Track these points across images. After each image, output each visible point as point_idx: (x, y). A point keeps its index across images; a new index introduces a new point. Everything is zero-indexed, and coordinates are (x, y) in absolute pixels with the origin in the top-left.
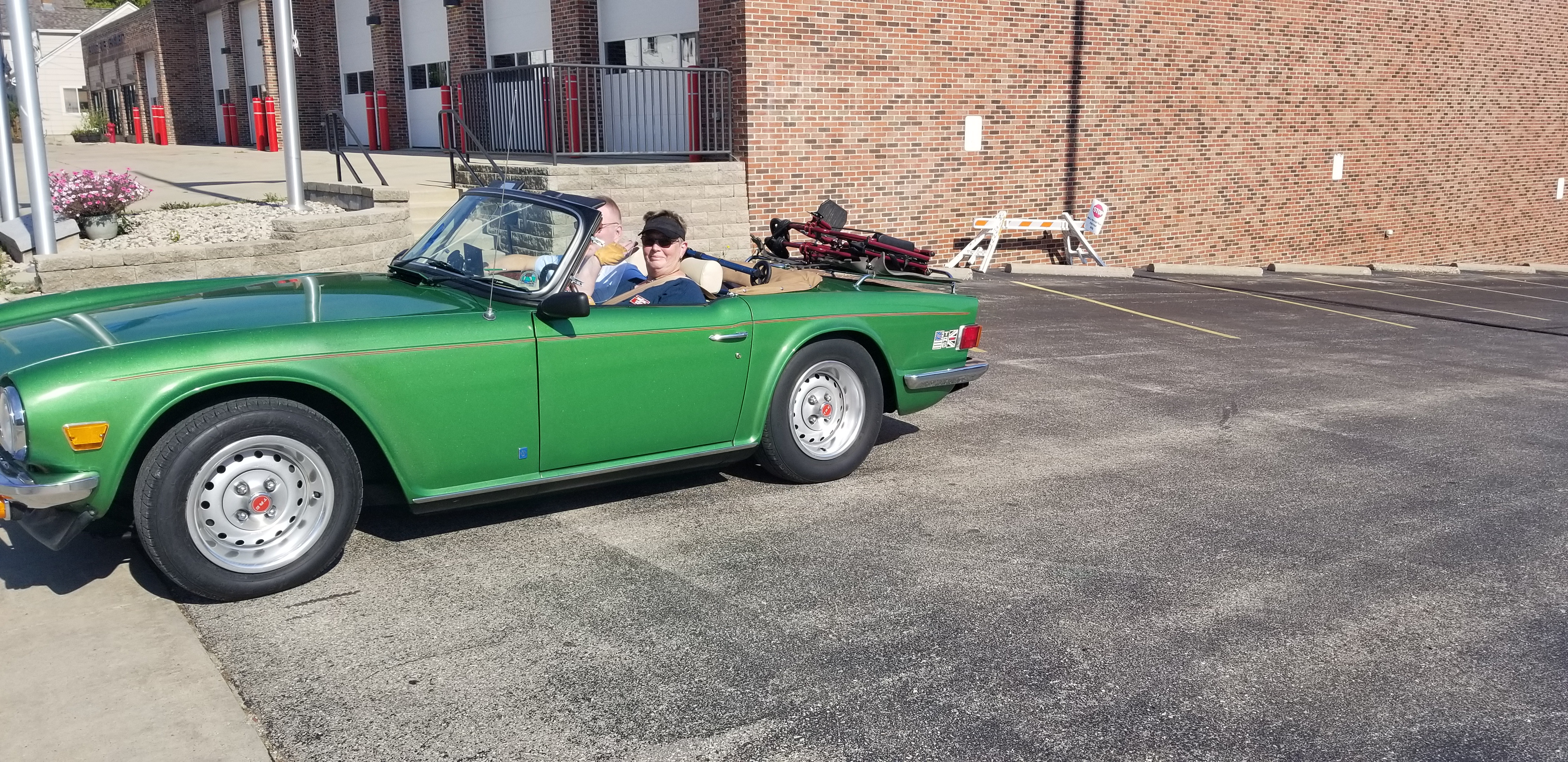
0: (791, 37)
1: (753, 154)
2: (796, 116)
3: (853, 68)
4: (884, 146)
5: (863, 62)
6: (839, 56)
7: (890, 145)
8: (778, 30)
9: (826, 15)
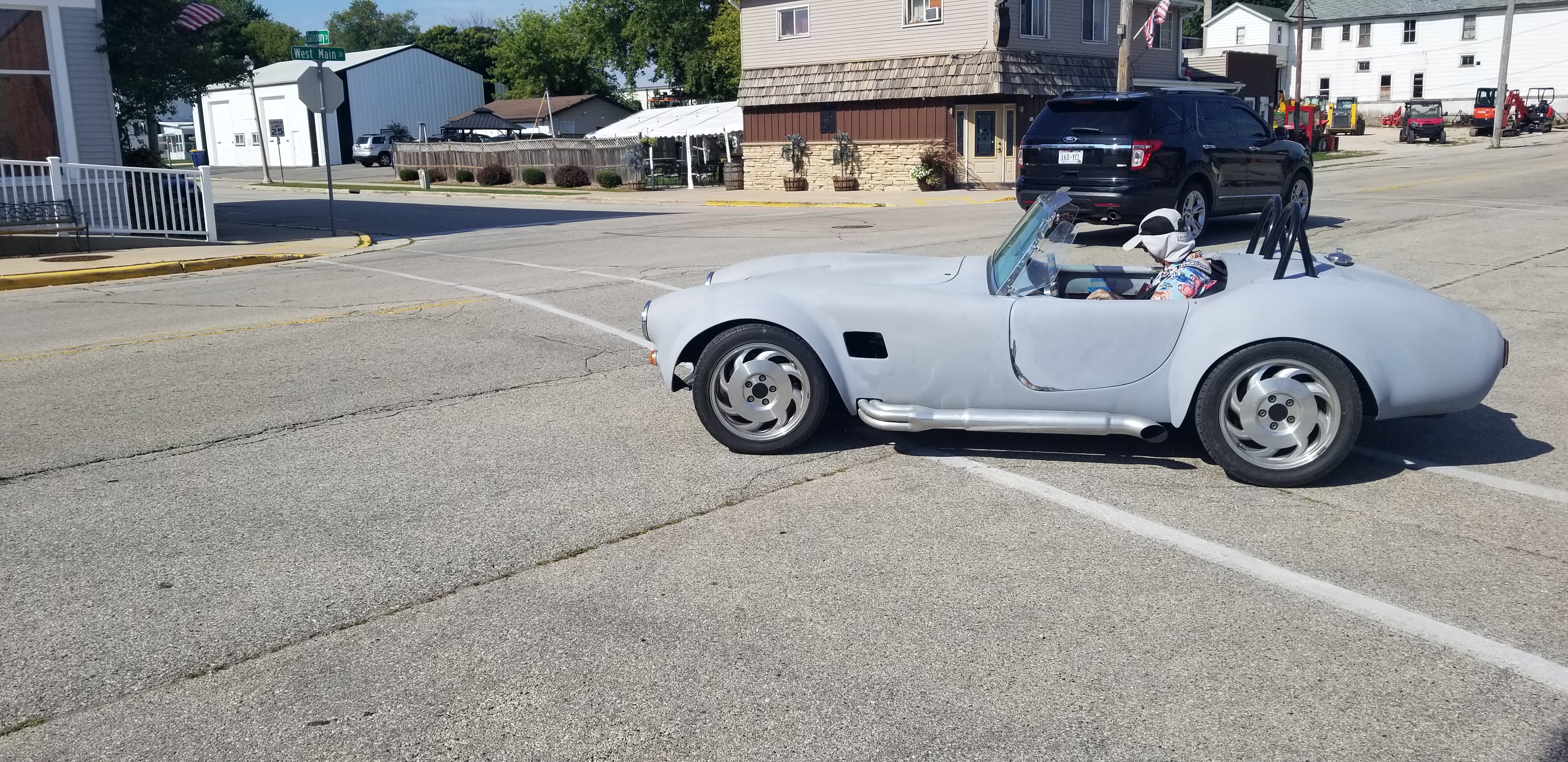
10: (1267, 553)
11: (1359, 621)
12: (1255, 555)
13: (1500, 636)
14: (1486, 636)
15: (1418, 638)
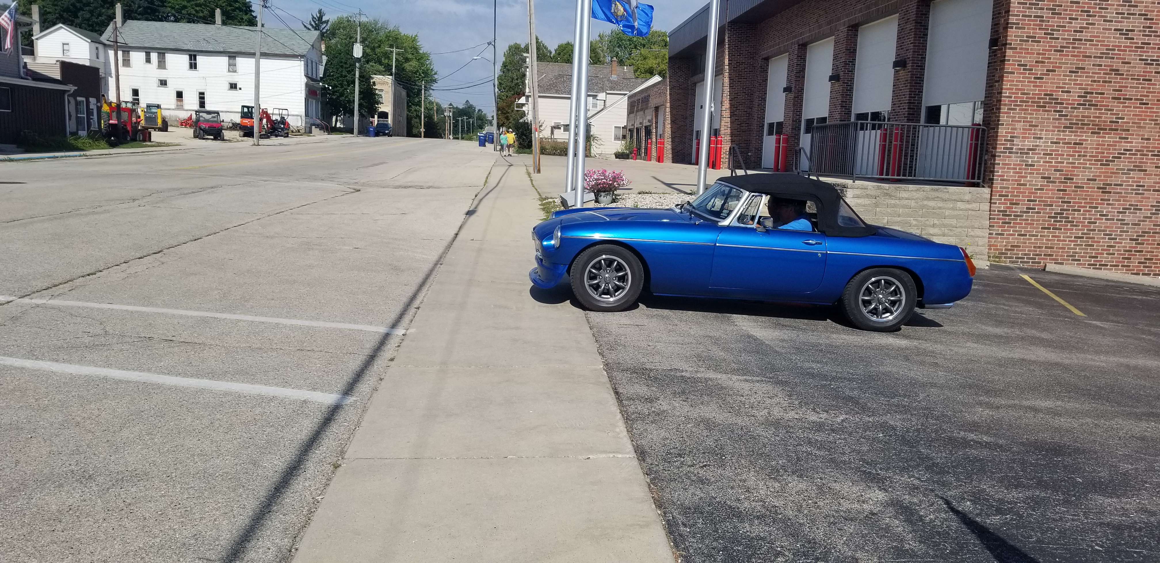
0: (1037, 106)
1: (998, 184)
2: (1036, 159)
3: (1087, 129)
4: (1111, 185)
5: (1097, 125)
6: (1077, 120)
7: (1115, 185)
8: (1028, 102)
9: (1070, 92)
10: (166, 371)
11: (226, 394)
12: (158, 373)
13: (299, 387)
14: (293, 388)
15: (258, 395)
